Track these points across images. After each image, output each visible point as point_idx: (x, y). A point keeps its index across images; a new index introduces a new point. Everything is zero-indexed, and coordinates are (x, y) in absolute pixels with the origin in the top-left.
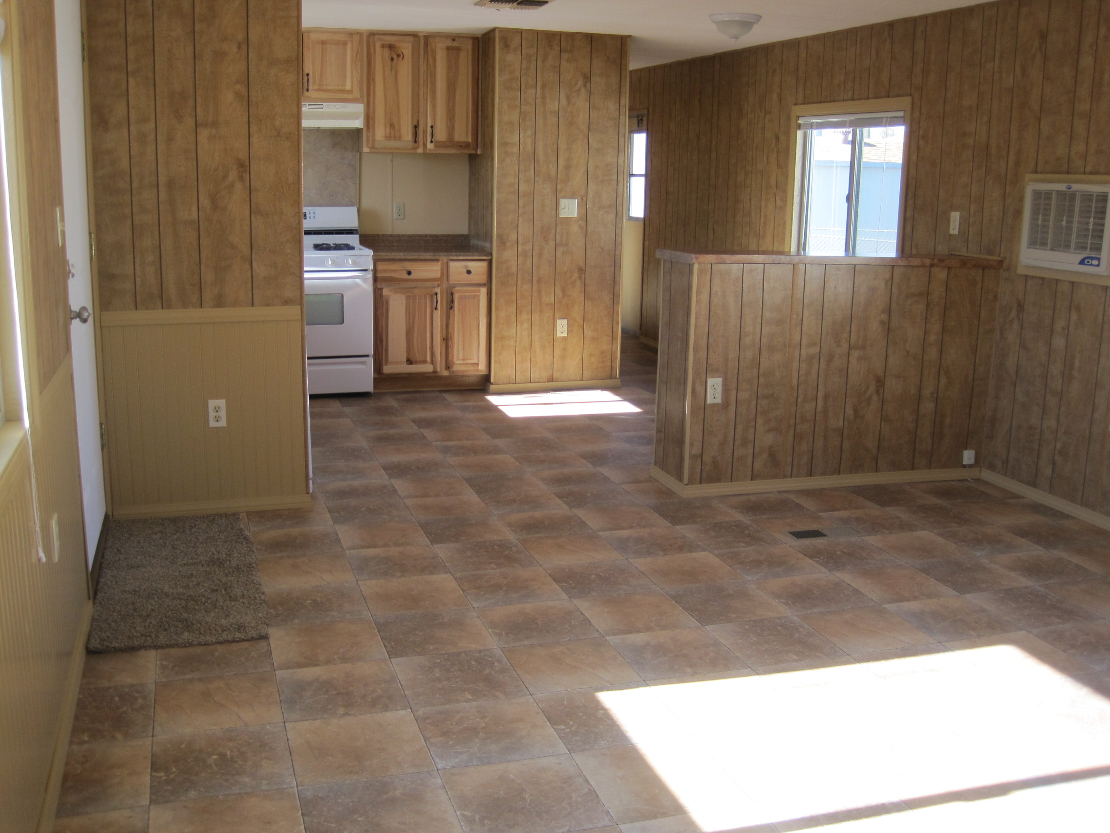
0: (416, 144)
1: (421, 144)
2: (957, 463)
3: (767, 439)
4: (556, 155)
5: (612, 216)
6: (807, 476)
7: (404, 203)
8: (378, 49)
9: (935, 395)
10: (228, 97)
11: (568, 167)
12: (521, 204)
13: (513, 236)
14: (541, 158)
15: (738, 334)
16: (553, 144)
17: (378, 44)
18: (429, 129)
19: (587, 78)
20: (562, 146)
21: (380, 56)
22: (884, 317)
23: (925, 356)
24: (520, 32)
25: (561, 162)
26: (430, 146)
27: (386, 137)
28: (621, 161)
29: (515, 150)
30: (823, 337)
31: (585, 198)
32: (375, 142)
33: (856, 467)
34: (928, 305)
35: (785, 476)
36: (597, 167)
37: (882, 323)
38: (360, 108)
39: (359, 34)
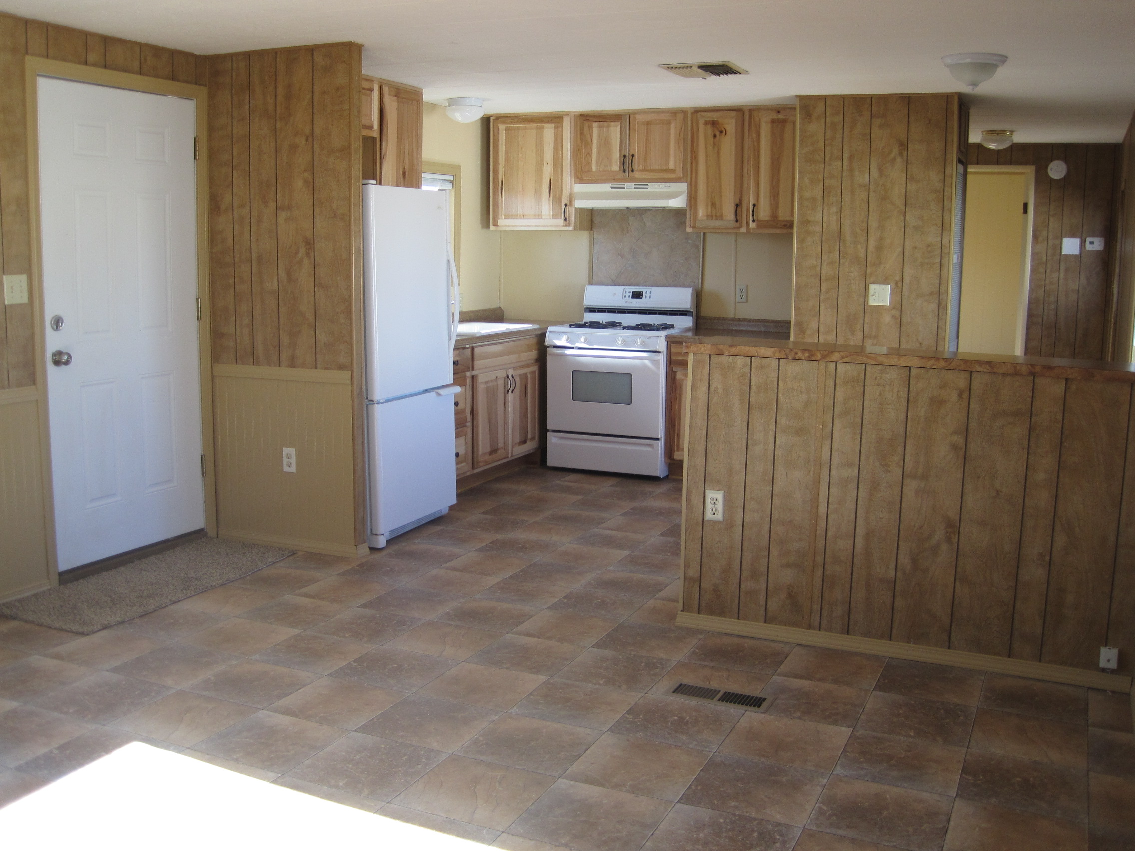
0: (737, 223)
1: (744, 223)
2: (1091, 663)
3: (787, 577)
4: (865, 235)
5: (933, 306)
6: (842, 633)
7: (747, 286)
8: (701, 126)
9: (1047, 559)
10: (299, 183)
11: (879, 248)
12: (823, 289)
13: (814, 325)
14: (848, 237)
15: (745, 442)
16: (863, 222)
17: (701, 122)
18: (751, 207)
19: (904, 146)
20: (873, 224)
21: (704, 133)
22: (959, 440)
23: (1026, 500)
24: (824, 98)
25: (872, 243)
26: (752, 225)
27: (708, 216)
28: (945, 241)
29: (818, 229)
30: (863, 458)
31: (900, 284)
32: (697, 222)
33: (916, 635)
34: (1031, 430)
35: (810, 627)
36: (915, 248)
37: (954, 447)
38: (683, 187)
39: (684, 112)
